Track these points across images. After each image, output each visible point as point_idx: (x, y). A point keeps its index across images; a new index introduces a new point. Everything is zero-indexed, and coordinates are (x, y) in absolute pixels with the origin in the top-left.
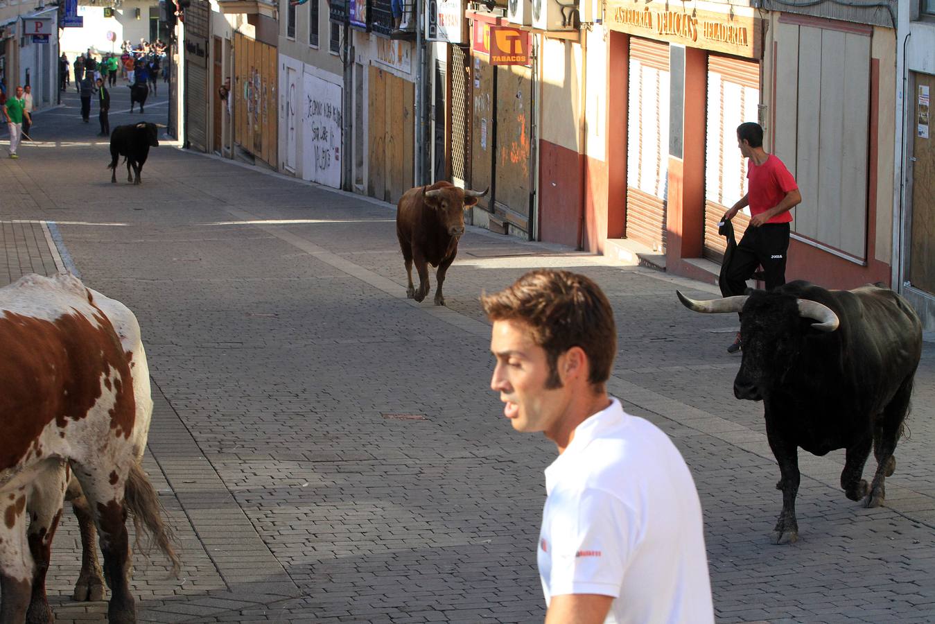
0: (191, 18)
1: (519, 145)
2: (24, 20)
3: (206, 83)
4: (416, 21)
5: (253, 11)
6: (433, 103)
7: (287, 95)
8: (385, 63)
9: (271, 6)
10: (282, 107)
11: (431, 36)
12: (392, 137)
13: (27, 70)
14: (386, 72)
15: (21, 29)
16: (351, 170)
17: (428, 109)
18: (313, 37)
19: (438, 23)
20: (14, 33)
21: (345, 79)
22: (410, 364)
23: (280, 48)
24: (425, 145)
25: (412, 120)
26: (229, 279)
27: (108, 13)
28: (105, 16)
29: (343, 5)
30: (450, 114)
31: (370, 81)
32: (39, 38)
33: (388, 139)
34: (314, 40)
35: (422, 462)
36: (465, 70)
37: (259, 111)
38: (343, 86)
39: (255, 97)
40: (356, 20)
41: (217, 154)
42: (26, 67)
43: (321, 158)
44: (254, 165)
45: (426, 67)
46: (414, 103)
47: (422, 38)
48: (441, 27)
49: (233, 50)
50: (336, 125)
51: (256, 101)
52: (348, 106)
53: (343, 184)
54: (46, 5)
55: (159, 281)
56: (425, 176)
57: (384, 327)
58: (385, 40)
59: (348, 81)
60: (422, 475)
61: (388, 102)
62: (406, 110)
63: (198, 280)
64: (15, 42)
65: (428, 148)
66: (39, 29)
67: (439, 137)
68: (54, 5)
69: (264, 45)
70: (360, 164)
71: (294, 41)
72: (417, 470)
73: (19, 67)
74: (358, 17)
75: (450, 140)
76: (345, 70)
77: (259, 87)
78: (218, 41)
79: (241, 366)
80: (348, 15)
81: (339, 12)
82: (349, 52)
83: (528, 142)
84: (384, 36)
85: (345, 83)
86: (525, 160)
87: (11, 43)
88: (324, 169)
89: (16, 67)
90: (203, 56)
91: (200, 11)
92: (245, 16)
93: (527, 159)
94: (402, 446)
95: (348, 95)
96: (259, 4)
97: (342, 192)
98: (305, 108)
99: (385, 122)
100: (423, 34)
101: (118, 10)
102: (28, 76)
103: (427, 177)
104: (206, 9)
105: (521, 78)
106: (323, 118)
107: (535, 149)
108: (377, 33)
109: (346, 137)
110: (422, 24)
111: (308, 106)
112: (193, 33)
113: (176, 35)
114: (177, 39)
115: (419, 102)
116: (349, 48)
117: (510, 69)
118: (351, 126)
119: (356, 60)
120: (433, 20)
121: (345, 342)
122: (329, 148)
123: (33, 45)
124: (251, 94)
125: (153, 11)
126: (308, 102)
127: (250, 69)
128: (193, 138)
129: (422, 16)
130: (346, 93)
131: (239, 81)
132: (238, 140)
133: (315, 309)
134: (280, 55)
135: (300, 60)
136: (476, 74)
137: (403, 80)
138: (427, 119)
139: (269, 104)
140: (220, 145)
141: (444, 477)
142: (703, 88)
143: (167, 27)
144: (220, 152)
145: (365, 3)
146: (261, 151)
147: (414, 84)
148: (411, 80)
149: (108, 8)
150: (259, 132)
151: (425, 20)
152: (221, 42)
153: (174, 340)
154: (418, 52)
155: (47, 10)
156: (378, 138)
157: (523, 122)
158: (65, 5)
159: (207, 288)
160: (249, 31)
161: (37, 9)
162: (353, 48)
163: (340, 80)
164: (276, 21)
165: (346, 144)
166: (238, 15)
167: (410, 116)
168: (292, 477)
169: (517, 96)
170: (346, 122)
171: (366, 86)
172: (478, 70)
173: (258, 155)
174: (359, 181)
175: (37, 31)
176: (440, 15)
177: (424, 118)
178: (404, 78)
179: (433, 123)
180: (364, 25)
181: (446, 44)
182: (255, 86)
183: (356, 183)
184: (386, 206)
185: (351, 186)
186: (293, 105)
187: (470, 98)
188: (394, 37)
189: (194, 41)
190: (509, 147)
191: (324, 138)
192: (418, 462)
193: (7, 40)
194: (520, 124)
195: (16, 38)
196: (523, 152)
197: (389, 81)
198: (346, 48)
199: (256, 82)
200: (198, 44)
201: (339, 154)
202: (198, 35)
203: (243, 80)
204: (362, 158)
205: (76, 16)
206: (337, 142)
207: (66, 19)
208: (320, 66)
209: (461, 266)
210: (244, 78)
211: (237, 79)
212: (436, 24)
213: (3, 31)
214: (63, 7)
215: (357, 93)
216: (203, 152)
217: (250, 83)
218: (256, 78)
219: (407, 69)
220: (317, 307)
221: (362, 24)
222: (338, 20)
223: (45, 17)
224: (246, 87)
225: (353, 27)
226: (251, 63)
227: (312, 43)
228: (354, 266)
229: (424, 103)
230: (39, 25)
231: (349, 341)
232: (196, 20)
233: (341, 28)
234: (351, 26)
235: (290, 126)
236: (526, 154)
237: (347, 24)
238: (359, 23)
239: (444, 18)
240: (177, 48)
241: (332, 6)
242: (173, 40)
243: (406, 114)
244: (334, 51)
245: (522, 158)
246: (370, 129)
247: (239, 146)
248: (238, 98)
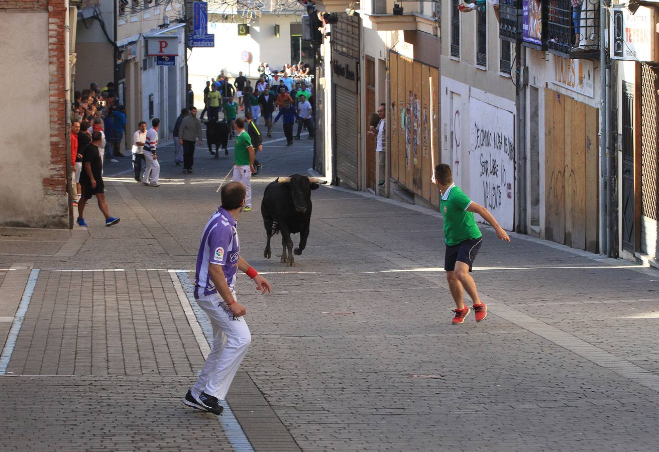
0: (339, 36)
2: (146, 40)
3: (358, 110)
4: (599, 36)
5: (411, 27)
6: (620, 131)
7: (451, 125)
8: (563, 85)
9: (432, 21)
10: (446, 137)
11: (616, 54)
12: (572, 171)
13: (150, 96)
14: (564, 96)
15: (143, 50)
16: (525, 210)
17: (614, 138)
18: (479, 57)
19: (625, 39)
20: (134, 53)
21: (518, 105)
22: (598, 432)
23: (442, 69)
24: (611, 179)
25: (595, 151)
26: (387, 336)
27: (242, 31)
28: (239, 34)
29: (515, 19)
30: (640, 145)
31: (546, 108)
32: (163, 60)
33: (567, 174)
34: (482, 61)
36: (656, 92)
37: (419, 142)
38: (515, 112)
39: (414, 127)
40: (530, 37)
41: (371, 193)
42: (150, 94)
43: (490, 196)
44: (414, 204)
45: (612, 90)
46: (598, 132)
47: (606, 56)
48: (628, 43)
49: (387, 72)
50: (508, 157)
51: (415, 131)
52: (522, 135)
53: (516, 225)
54: (171, 22)
55: (306, 338)
56: (611, 215)
57: (567, 389)
58: (564, 60)
59: (522, 106)
61: (568, 131)
62: (589, 140)
63: (352, 336)
64: (136, 64)
65: (615, 183)
66: (164, 50)
67: (627, 171)
68: (180, 21)
69: (424, 66)
70: (536, 202)
71: (459, 61)
73: (141, 93)
74: (532, 33)
75: (640, 175)
76: (517, 94)
77: (419, 114)
78: (370, 62)
79: (403, 435)
80: (520, 31)
81: (510, 28)
82: (522, 73)
84: (563, 55)
85: (518, 109)
87: (132, 65)
88: (494, 208)
89: (138, 92)
90: (354, 80)
91: (350, 28)
92: (401, 33)
95: (522, 123)
96: (418, 20)
97: (515, 235)
98: (472, 139)
99: (565, 154)
100: (607, 52)
101: (254, 27)
102: (151, 104)
103: (614, 216)
104: (357, 25)
106: (492, 149)
108: (554, 52)
109: (519, 171)
110: (606, 40)
111: (475, 136)
112: (342, 53)
113: (322, 54)
114: (323, 60)
115: (604, 130)
116: (522, 68)
118: (525, 159)
119: (531, 82)
120: (619, 36)
121: (522, 407)
122: (499, 185)
123: (157, 68)
124: (410, 123)
125: (294, 28)
126: (475, 131)
127: (408, 93)
128: (342, 173)
129: (606, 30)
130: (519, 121)
131: (395, 107)
132: (395, 175)
133: (487, 369)
134: (442, 78)
135: (466, 83)
137: (585, 104)
138: (613, 149)
140: (374, 181)
143: (312, 46)
144: (374, 189)
145: (540, 17)
146: (421, 188)
147: (597, 109)
148: (594, 105)
149: (243, 25)
150: (419, 167)
151: (609, 36)
152: (374, 63)
153: (326, 406)
154: (602, 72)
155: (173, 27)
156: (556, 173)
158: (193, 20)
159: (361, 346)
160: (407, 51)
161: (161, 26)
162: (526, 69)
163: (512, 105)
164: (437, 39)
165: (520, 179)
166: (393, 31)
167: (593, 147)
170: (519, 153)
171: (542, 112)
173: (419, 192)
174: (535, 222)
175: (161, 51)
176: (627, 29)
177: (609, 148)
178: (587, 103)
179: (620, 155)
180: (539, 42)
181: (635, 62)
182: (414, 114)
183: (532, 225)
184: (566, 250)
185: (525, 227)
186: (457, 135)
188: (574, 56)
189: (343, 62)
191: (494, 173)
193: (127, 62)
195: (137, 60)
197: (568, 107)
198: (518, 69)
199: (415, 108)
200: (348, 66)
201: (512, 191)
202: (347, 55)
203: (400, 107)
204: (538, 194)
205: (206, 34)
206: (510, 178)
207: (195, 37)
208: (488, 90)
209: (654, 319)
210: (402, 105)
211: (393, 105)
212: (622, 40)
213: (122, 52)
214: (191, 24)
215: (531, 121)
216: (355, 190)
217: (408, 110)
218: (414, 104)
219: (589, 92)
220: (489, 367)
221: (536, 41)
222: (509, 36)
223: (170, 35)
224: (403, 115)
225: (527, 45)
226: (409, 88)
227: (478, 64)
228: (531, 320)
229: (610, 131)
230: (164, 44)
231: (527, 406)
232: (344, 38)
233: (513, 46)
234: (523, 43)
235: (454, 160)
237: (519, 42)
238: (533, 40)
239: (632, 33)
240: (324, 70)
241: (502, 21)
242: (319, 61)
243: (588, 144)
244: (504, 72)
246: (547, 162)
247: (396, 183)
248: (394, 127)
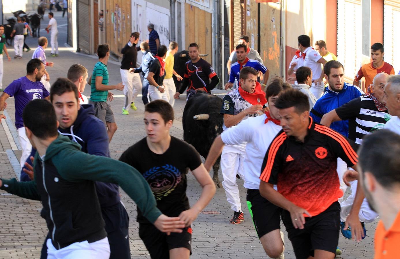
1: (273, 49)
3: (89, 13)
6: (223, 25)
7: (137, 21)
8: (194, 1)
10: (134, 27)
14: (194, 7)
17: (220, 28)
21: (171, 11)
24: (218, 49)
25: (210, 35)
30: (233, 31)
31: (185, 13)
35: (218, 240)
36: (241, 5)
37: (120, 30)
38: (169, 15)
39: (118, 22)
45: (218, 4)
46: (211, 25)
50: (166, 38)
51: (119, 24)
52: (173, 27)
56: (218, 68)
59: (173, 12)
60: (218, 248)
61: (196, 24)
62: (207, 29)
65: (220, 51)
67: (226, 45)
72: (215, 245)
76: (171, 5)
77: (120, 16)
83: (279, 48)
85: (171, 14)
86: (277, 58)
93: (278, 57)
94: (207, 230)
103: (220, 68)
105: (274, 10)
107: (283, 52)
115: (215, 25)
117: (267, 4)
118: (175, 39)
124: (116, 20)
127: (115, 5)
128: (81, 46)
130: (172, 19)
136: (248, 8)
138: (219, 34)
139: (126, 25)
141: (231, 249)
142: (381, 15)
147: (211, 14)
148: (209, 12)
150: (121, 43)
157: (276, 36)
163: (168, 11)
167: (209, 33)
168: (141, 249)
169: (272, 21)
170: (172, 36)
171: (183, 15)
172: (248, 6)
177: (217, 34)
178: (206, 10)
179: (223, 37)
182: (118, 16)
186: (140, 26)
187: (244, 22)
190: (268, 51)
192: (215, 239)
194: (274, 37)
196: (276, 54)
197: (196, 13)
199: (118, 13)
203: (111, 12)
208: (156, 3)
210: (112, 11)
211: (108, 11)
215: (178, 19)
216: (88, 54)
217: (115, 14)
218: (118, 10)
219: (207, 5)
224: (112, 16)
226: (115, 2)
229: (218, 25)
236: (278, 54)
243: (207, 31)
245: (275, 57)
248: (108, 22)
